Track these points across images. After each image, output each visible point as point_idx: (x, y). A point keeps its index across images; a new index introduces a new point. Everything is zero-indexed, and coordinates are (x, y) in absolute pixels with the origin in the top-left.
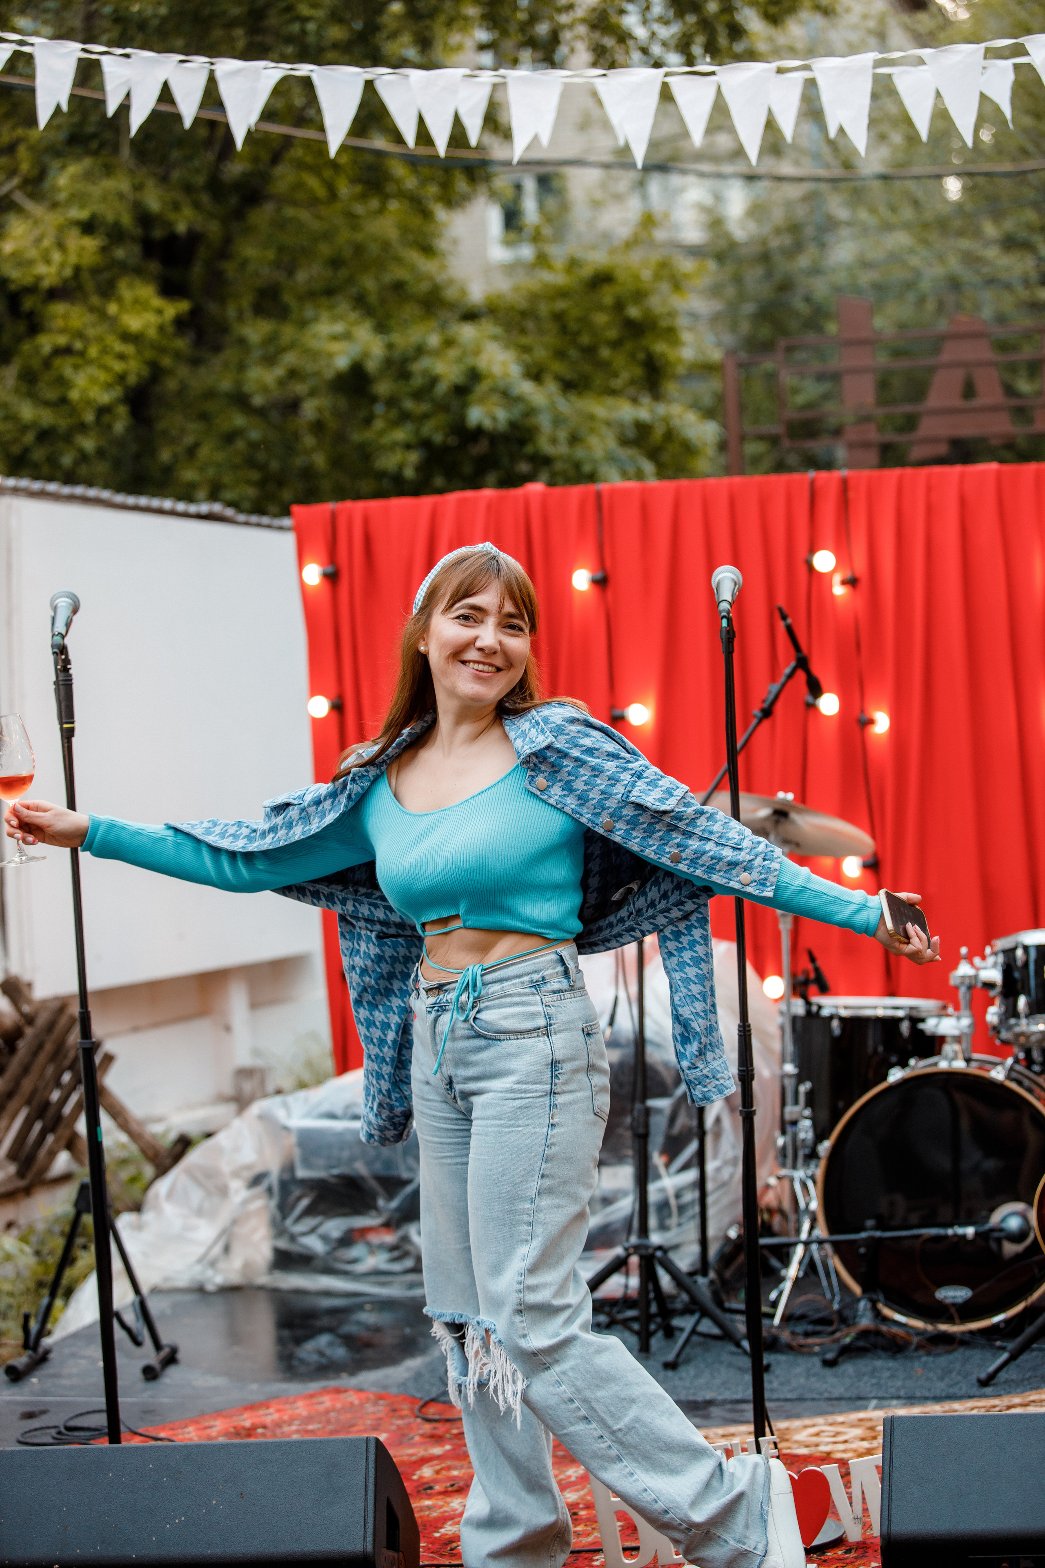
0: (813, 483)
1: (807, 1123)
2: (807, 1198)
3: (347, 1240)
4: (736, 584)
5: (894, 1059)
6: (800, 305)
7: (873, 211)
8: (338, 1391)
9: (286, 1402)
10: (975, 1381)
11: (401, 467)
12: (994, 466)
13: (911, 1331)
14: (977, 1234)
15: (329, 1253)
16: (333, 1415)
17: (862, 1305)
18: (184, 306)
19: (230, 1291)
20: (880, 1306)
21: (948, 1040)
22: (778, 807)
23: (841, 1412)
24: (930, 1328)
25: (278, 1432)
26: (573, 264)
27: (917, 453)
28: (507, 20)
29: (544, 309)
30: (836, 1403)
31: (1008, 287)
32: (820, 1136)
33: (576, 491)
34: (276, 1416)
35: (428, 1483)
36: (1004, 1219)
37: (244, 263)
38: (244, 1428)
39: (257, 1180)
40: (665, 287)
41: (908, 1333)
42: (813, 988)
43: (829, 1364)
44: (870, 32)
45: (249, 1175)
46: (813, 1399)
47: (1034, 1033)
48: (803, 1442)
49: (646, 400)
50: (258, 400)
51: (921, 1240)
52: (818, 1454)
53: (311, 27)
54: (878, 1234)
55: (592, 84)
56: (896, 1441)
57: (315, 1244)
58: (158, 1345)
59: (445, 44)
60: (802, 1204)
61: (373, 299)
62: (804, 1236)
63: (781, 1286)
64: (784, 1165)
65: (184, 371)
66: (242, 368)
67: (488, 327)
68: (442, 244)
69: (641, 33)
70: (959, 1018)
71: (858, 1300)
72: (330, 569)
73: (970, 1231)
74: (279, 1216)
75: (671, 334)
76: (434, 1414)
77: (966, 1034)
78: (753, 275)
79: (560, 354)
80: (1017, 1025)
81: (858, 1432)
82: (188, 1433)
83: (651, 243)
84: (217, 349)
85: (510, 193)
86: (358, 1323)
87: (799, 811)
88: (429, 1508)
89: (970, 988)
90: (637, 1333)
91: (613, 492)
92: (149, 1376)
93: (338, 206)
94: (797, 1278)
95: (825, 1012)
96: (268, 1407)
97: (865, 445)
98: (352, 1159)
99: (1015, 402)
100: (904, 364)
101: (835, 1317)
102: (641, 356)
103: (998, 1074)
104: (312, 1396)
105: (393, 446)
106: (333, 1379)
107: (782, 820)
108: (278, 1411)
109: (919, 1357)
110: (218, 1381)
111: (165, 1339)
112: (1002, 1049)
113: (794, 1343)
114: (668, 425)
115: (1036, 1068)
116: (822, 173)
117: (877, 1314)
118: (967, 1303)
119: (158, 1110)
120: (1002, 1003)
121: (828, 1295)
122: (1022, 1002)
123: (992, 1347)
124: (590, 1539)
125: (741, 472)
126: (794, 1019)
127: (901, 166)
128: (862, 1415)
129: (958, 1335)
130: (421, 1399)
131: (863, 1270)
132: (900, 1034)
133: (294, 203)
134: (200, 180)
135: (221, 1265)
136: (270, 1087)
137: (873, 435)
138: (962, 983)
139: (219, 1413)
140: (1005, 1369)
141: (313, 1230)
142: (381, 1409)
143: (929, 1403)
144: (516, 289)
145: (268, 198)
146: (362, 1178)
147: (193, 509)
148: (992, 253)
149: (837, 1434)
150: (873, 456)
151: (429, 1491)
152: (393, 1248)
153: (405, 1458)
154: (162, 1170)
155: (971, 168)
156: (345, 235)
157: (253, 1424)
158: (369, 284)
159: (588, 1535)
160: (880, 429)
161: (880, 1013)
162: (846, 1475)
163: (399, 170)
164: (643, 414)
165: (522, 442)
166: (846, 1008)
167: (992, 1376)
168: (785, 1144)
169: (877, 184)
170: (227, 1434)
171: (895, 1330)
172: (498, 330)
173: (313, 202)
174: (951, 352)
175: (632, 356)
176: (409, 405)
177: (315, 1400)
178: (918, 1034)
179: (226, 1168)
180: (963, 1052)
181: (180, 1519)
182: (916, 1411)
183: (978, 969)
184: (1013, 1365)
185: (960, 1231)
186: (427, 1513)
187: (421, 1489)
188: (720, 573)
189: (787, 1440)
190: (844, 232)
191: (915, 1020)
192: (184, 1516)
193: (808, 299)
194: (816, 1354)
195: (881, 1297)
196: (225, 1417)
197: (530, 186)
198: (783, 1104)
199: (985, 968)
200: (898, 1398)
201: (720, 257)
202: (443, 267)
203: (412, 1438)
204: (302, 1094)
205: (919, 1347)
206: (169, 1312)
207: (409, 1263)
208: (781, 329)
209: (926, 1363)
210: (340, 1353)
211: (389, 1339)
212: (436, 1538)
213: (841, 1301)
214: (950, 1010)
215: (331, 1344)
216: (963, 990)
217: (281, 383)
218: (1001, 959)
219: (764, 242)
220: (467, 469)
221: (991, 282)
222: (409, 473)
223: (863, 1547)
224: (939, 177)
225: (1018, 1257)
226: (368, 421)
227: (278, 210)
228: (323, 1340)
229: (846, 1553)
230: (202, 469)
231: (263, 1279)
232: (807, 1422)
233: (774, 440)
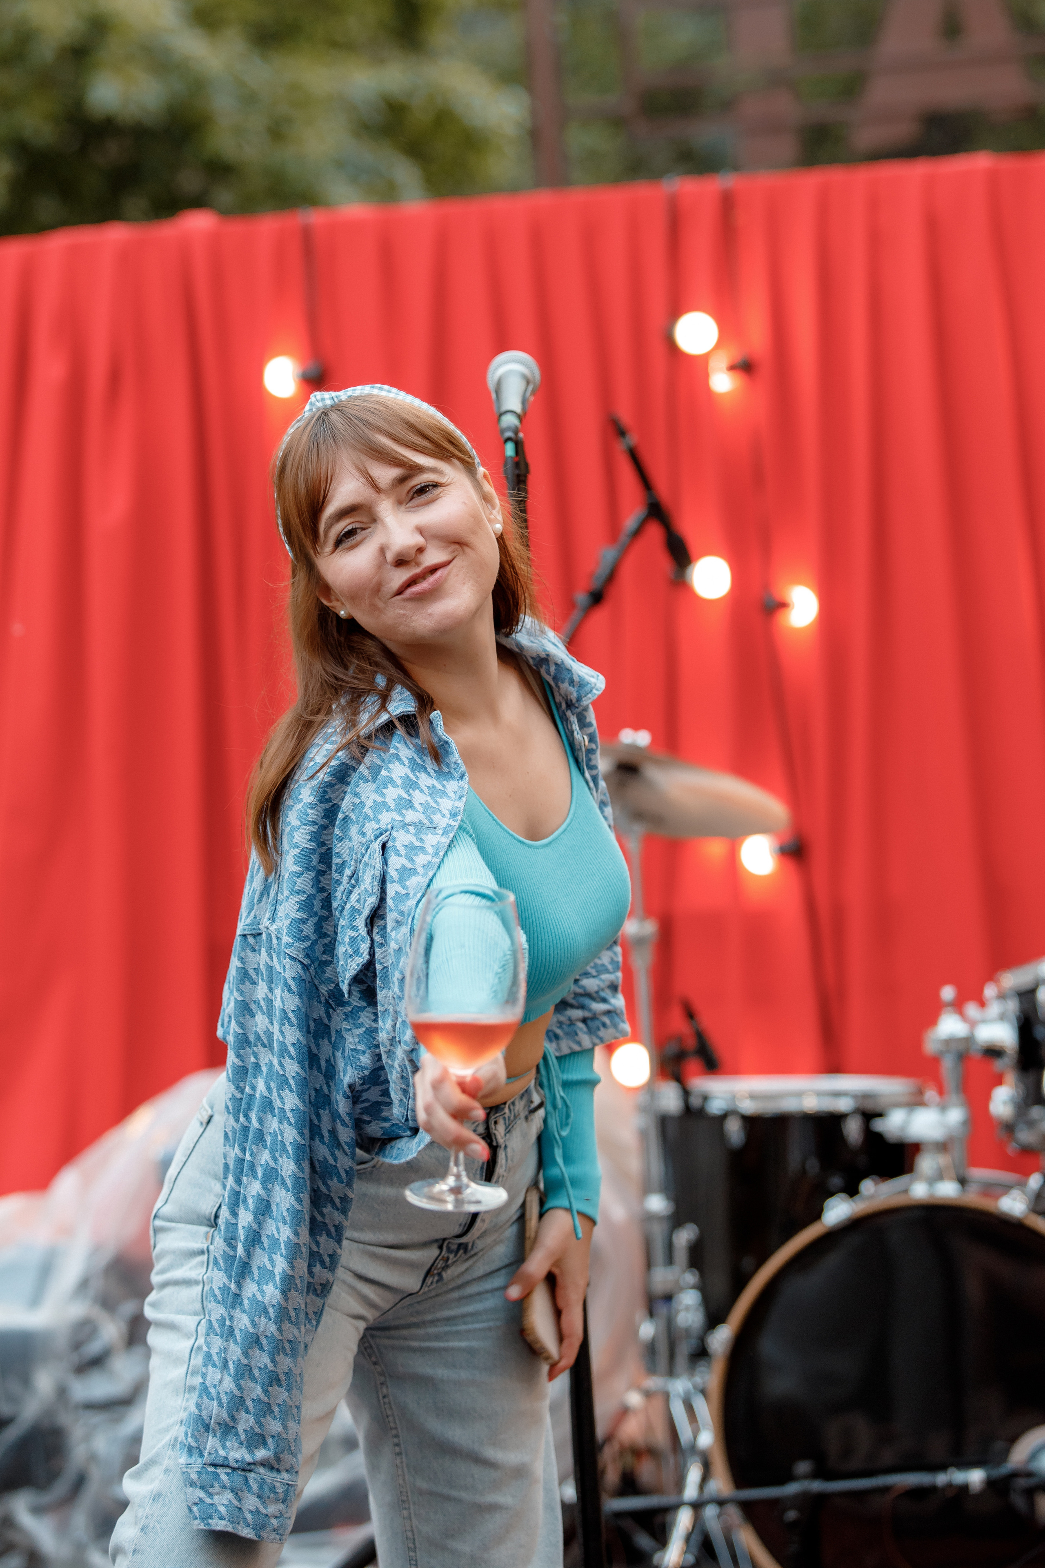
0: (674, 201)
1: (691, 1297)
2: (694, 1427)
4: (528, 382)
5: (834, 1181)
12: (985, 159)
14: (991, 1484)
21: (926, 1147)
22: (624, 756)
27: (865, 139)
32: (713, 1318)
33: (269, 226)
36: (1033, 1456)
42: (693, 1064)
51: (891, 1496)
54: (817, 1486)
60: (685, 1437)
62: (690, 1492)
64: (652, 1371)
70: (943, 1109)
73: (976, 1477)
77: (957, 1136)
87: (657, 762)
89: (961, 1058)
91: (333, 227)
95: (715, 1107)
97: (773, 128)
99: (1033, 45)
103: (1015, 1205)
107: (631, 778)
112: (1022, 1161)
120: (1016, 1081)
125: (559, 182)
126: (664, 1121)
131: (793, 1549)
132: (844, 1140)
138: (946, 1051)
161: (811, 1104)
164: (394, 81)
165: (187, 139)
166: (752, 1097)
168: (654, 1334)
178: (873, 1139)
180: (954, 1168)
183: (972, 1024)
185: (959, 1477)
188: (500, 365)
191: (869, 1114)
198: (649, 1264)
199: (984, 1021)
214: (929, 1095)
216: (947, 1061)
218: (1012, 1006)
220: (93, 188)
233: (617, 122)
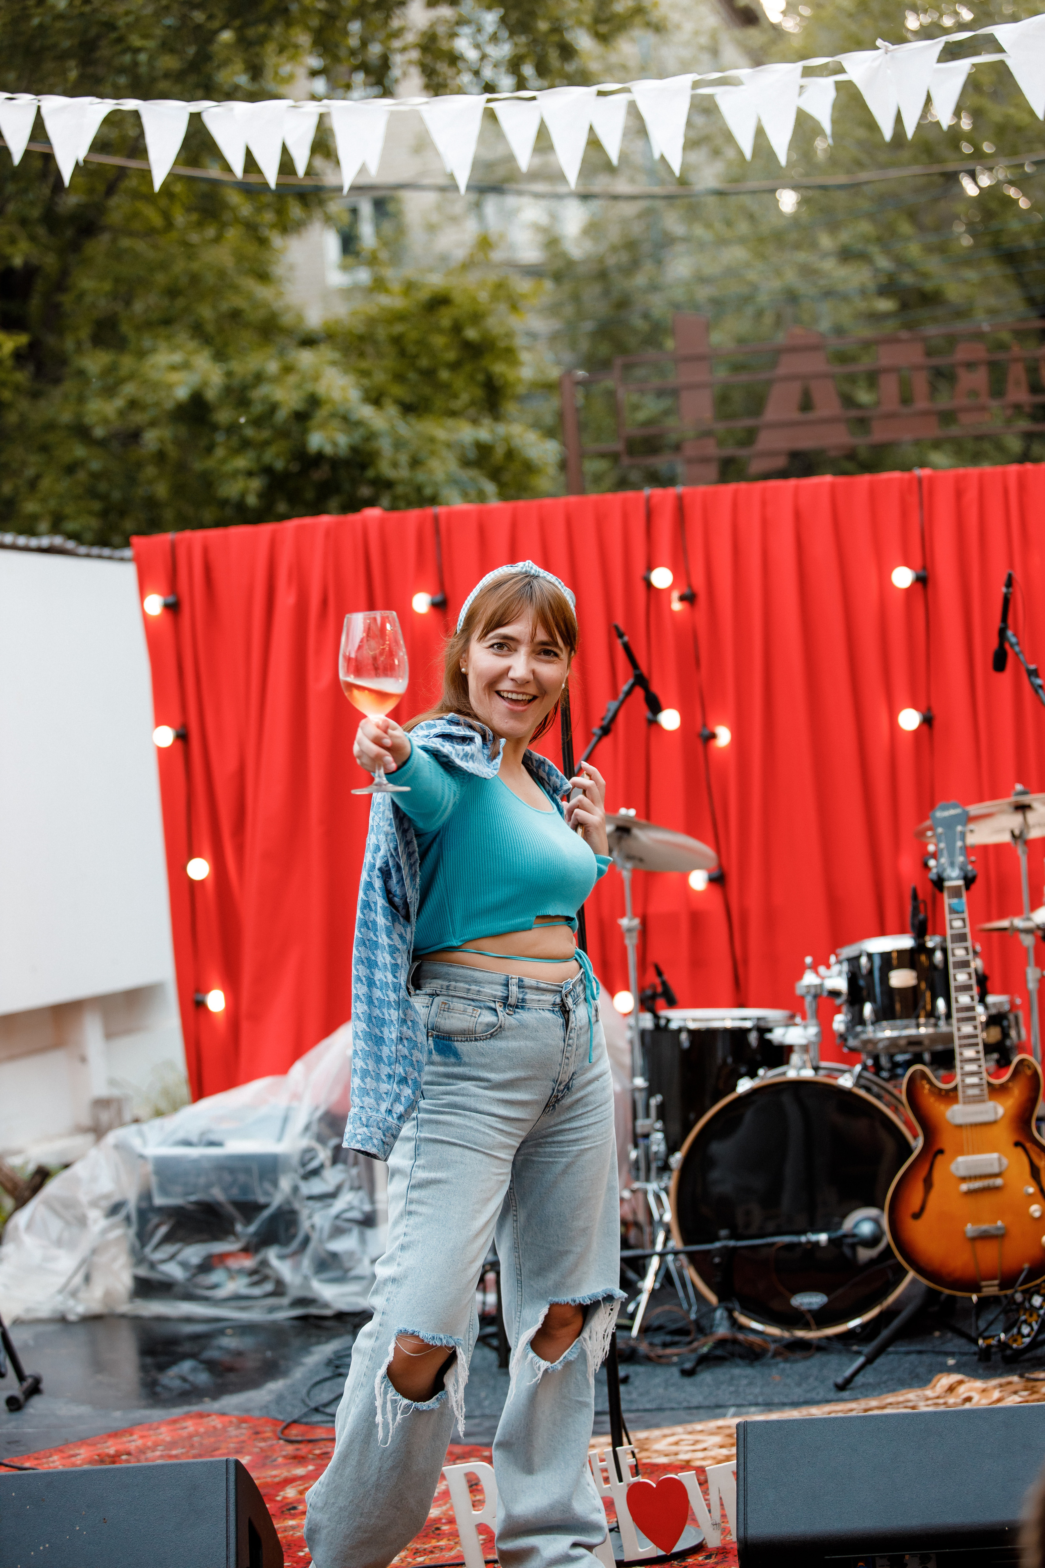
0: (648, 500)
1: (659, 1136)
2: (661, 1210)
3: (207, 1266)
5: (743, 1070)
6: (639, 323)
7: (708, 226)
8: (201, 1416)
9: (150, 1429)
10: (832, 1386)
11: (243, 495)
12: (828, 478)
13: (768, 1338)
14: (830, 1240)
15: (189, 1280)
16: (196, 1439)
17: (719, 1314)
18: (23, 339)
19: (92, 1320)
20: (736, 1314)
21: (796, 1049)
22: (621, 823)
23: (700, 1421)
24: (786, 1334)
25: (143, 1457)
26: (410, 287)
27: (756, 466)
28: (337, 46)
29: (382, 333)
30: (695, 1411)
31: (845, 298)
32: (672, 1148)
33: (414, 514)
34: (139, 1443)
35: (291, 1503)
36: (856, 1225)
37: (81, 296)
38: (109, 1456)
39: (115, 1209)
40: (502, 307)
41: (765, 1341)
42: (661, 1001)
43: (688, 1373)
44: (702, 48)
45: (106, 1204)
46: (672, 1409)
47: (881, 1040)
48: (663, 1451)
49: (487, 421)
50: (99, 432)
51: (774, 1249)
52: (678, 1463)
53: (143, 57)
54: (732, 1243)
55: (417, 112)
56: (750, 1446)
57: (174, 1271)
58: (21, 1376)
59: (276, 73)
60: (656, 1216)
61: (210, 328)
62: (659, 1247)
63: (639, 1298)
64: (637, 1179)
65: (24, 404)
66: (81, 399)
67: (327, 353)
68: (278, 270)
69: (472, 55)
70: (805, 1027)
71: (714, 1310)
72: (171, 599)
73: (823, 1237)
74: (137, 1244)
75: (509, 354)
76: (297, 1436)
77: (813, 1043)
78: (591, 293)
79: (399, 378)
80: (863, 1032)
81: (717, 1439)
82: (53, 1462)
83: (488, 264)
84: (57, 381)
85: (346, 218)
86: (220, 1348)
87: (641, 827)
88: (293, 1528)
89: (816, 996)
90: (496, 1349)
91: (450, 515)
92: (12, 1407)
93: (174, 235)
94: (653, 1289)
95: (674, 1025)
96: (131, 1434)
97: (704, 460)
98: (209, 1186)
99: (853, 413)
100: (744, 377)
101: (692, 1327)
102: (480, 377)
103: (846, 1081)
104: (175, 1421)
105: (235, 474)
106: (196, 1404)
107: (625, 836)
108: (142, 1437)
109: (777, 1364)
110: (84, 1410)
111: (28, 1370)
112: (850, 1057)
113: (652, 1354)
114: (509, 444)
115: (885, 1074)
116: (657, 190)
117: (734, 1323)
118: (823, 1309)
119: (16, 1143)
120: (848, 1011)
121: (685, 1306)
122: (868, 1009)
123: (849, 1351)
124: (453, 1553)
125: (580, 490)
126: (643, 1033)
127: (735, 180)
128: (720, 1423)
129: (815, 1341)
130: (283, 1421)
131: (718, 1279)
132: (748, 1044)
133: (131, 234)
134: (35, 213)
135: (82, 1295)
136: (128, 1116)
137: (711, 449)
138: (808, 992)
139: (83, 1442)
140: (862, 1373)
141: (172, 1257)
142: (244, 1432)
143: (787, 1408)
144: (354, 314)
145: (103, 229)
146: (219, 1204)
147: (34, 542)
148: (829, 265)
149: (696, 1442)
150: (712, 471)
151: (292, 1511)
152: (253, 1272)
153: (269, 1480)
154: (21, 1202)
155: (806, 181)
156: (179, 266)
157: (117, 1451)
158: (206, 312)
159: (451, 1549)
160: (720, 443)
161: (729, 1024)
162: (703, 1483)
163: (234, 198)
164: (484, 434)
165: (364, 467)
166: (694, 1020)
167: (849, 1381)
168: (638, 1157)
169: (711, 200)
170: (91, 1462)
171: (752, 1337)
172: (336, 356)
173: (150, 232)
174: (788, 365)
175: (472, 378)
176: (250, 432)
177: (178, 1425)
178: (765, 1045)
179: (84, 1198)
180: (811, 1061)
181: (44, 1546)
182: (774, 1416)
183: (823, 978)
184: (869, 1369)
185: (813, 1237)
186: (291, 1533)
187: (285, 1509)
189: (646, 1450)
190: (680, 248)
191: (763, 1030)
192: (48, 1543)
193: (646, 316)
194: (675, 1364)
195: (737, 1306)
196: (89, 1445)
197: (366, 209)
198: (635, 1117)
199: (830, 977)
200: (756, 1404)
201: (558, 277)
202: (280, 294)
203: (275, 1460)
204: (157, 1122)
205: (776, 1354)
206: (31, 1343)
207: (269, 1287)
208: (621, 348)
209: (784, 1370)
210: (203, 1378)
211: (251, 1363)
212: (300, 1557)
213: (698, 1311)
214: (798, 1020)
215: (194, 1370)
216: (808, 999)
217: (121, 413)
218: (845, 967)
219: (601, 260)
220: (310, 495)
221: (828, 293)
222: (252, 500)
223: (722, 1552)
224: (773, 191)
225: (872, 1262)
226: (210, 449)
227: (114, 241)
228: (186, 1366)
229: (706, 1558)
230: (44, 500)
231: (125, 1308)
232: (666, 1431)
233: (614, 457)
